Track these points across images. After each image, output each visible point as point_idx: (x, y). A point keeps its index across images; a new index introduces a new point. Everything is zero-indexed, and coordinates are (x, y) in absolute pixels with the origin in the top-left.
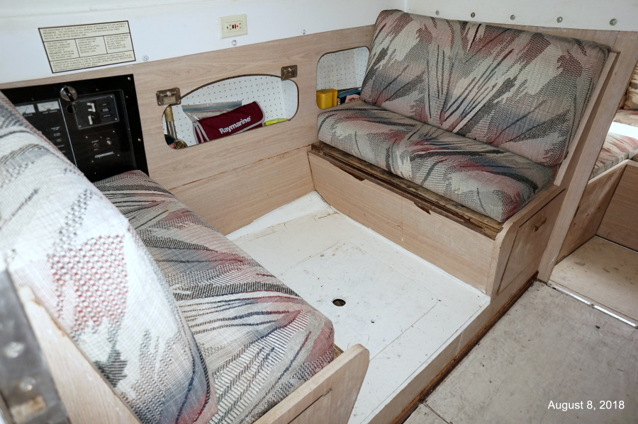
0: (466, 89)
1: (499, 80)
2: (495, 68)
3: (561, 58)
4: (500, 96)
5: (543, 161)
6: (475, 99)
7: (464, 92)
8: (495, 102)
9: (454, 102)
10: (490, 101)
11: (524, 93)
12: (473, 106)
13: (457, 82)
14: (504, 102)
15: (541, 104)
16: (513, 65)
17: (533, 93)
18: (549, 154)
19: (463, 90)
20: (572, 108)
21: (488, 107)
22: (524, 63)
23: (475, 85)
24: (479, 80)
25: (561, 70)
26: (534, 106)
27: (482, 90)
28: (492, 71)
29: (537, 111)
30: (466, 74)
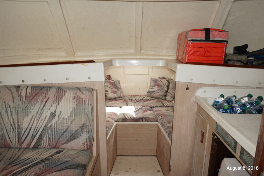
0: (30, 123)
1: (47, 114)
2: (43, 108)
3: (74, 98)
4: (50, 122)
5: (84, 148)
6: (37, 127)
7: (29, 125)
8: (49, 126)
9: (25, 132)
10: (46, 126)
11: (62, 118)
12: (37, 131)
13: (23, 120)
14: (53, 124)
15: (72, 122)
16: (52, 105)
17: (67, 117)
18: (86, 145)
19: (28, 124)
20: (88, 119)
21: (46, 129)
22: (57, 103)
23: (34, 120)
24: (36, 116)
25: (76, 103)
26: (69, 123)
27: (40, 121)
28: (42, 110)
29: (72, 125)
30: (28, 115)
